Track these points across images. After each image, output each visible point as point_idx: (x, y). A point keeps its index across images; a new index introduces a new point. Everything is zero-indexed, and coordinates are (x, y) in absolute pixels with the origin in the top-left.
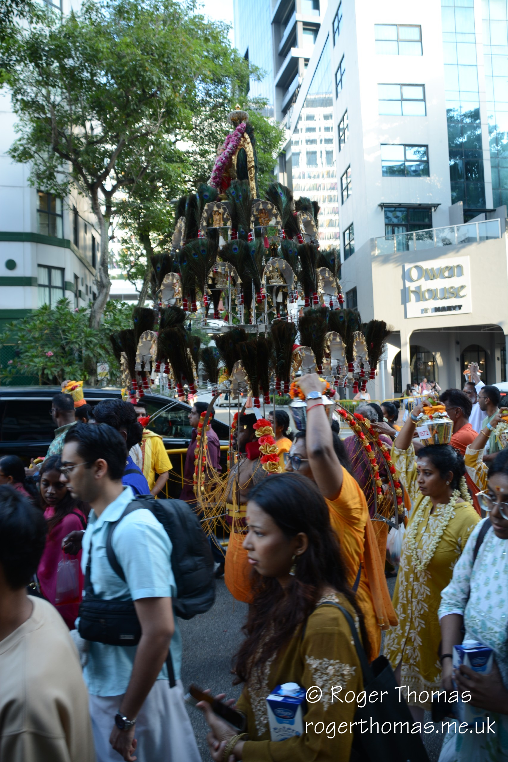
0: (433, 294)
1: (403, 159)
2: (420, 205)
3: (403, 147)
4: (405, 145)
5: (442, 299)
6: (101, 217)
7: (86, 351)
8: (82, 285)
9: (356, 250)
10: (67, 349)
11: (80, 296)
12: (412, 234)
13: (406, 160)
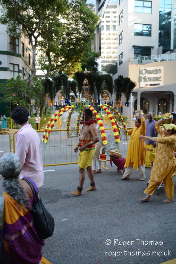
0: (150, 79)
1: (142, 29)
2: (147, 47)
3: (142, 25)
4: (143, 24)
5: (153, 81)
6: (33, 46)
7: (27, 95)
8: (25, 71)
9: (123, 62)
10: (20, 94)
11: (24, 75)
12: (143, 58)
13: (143, 30)
